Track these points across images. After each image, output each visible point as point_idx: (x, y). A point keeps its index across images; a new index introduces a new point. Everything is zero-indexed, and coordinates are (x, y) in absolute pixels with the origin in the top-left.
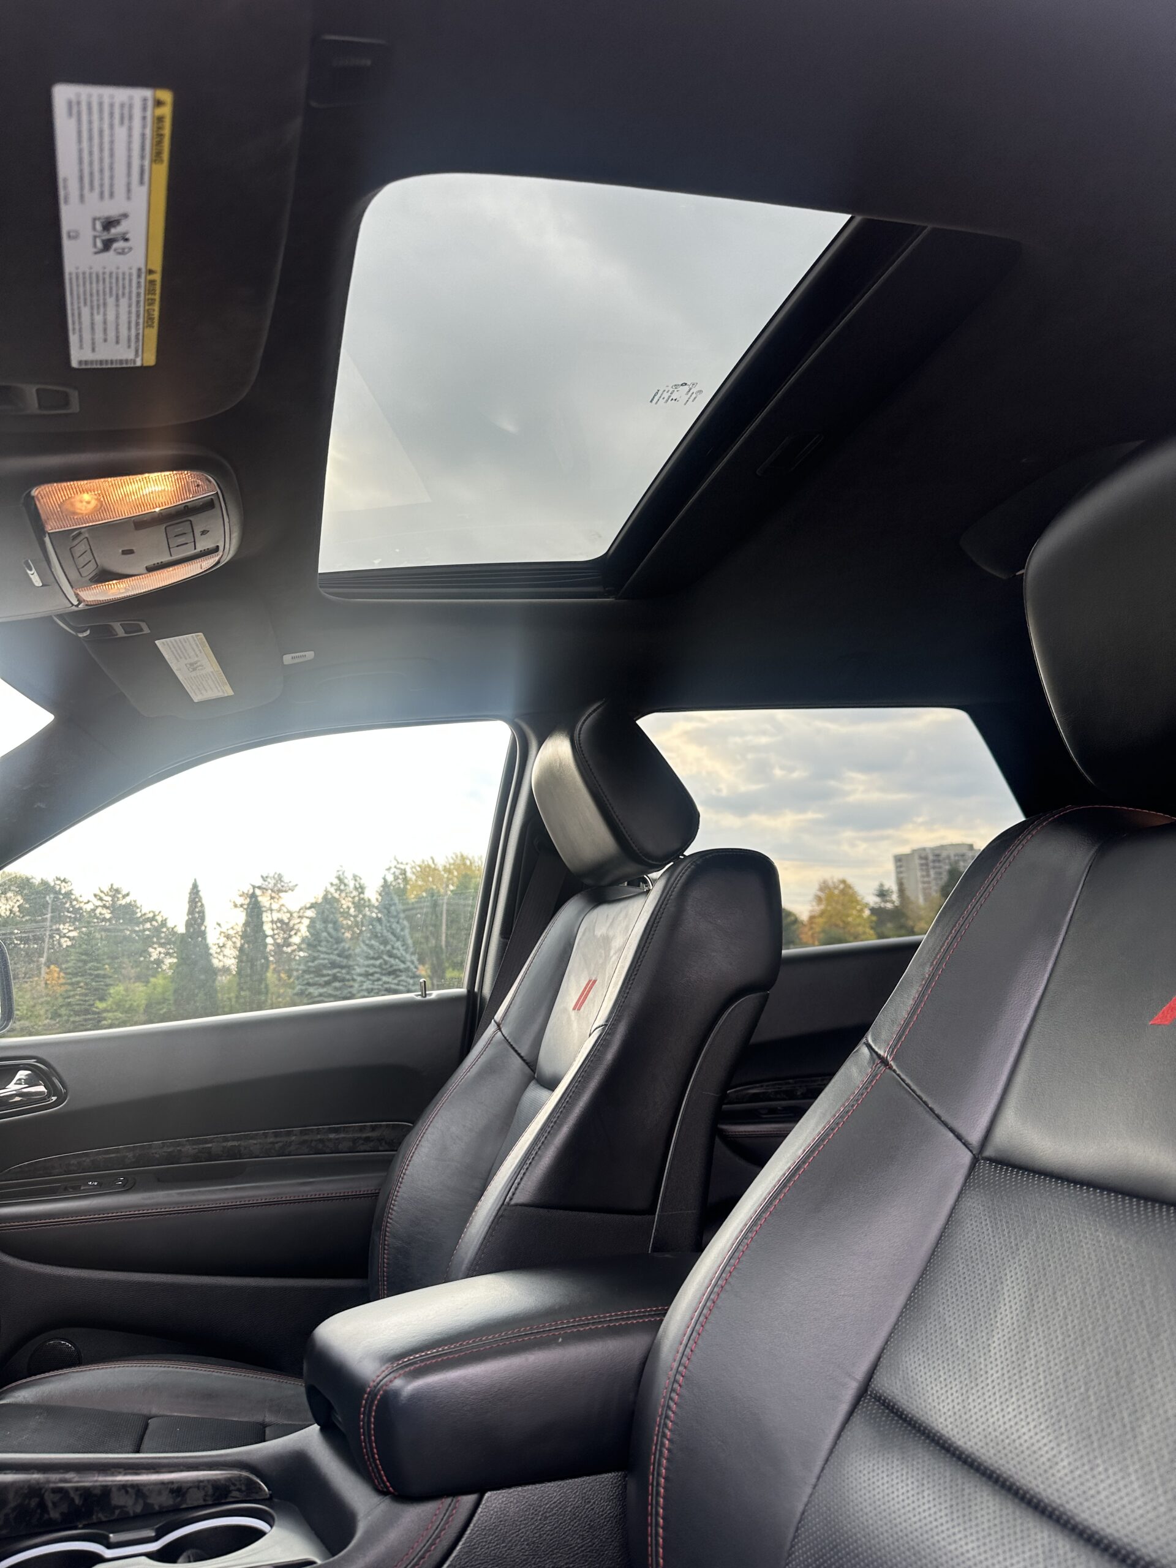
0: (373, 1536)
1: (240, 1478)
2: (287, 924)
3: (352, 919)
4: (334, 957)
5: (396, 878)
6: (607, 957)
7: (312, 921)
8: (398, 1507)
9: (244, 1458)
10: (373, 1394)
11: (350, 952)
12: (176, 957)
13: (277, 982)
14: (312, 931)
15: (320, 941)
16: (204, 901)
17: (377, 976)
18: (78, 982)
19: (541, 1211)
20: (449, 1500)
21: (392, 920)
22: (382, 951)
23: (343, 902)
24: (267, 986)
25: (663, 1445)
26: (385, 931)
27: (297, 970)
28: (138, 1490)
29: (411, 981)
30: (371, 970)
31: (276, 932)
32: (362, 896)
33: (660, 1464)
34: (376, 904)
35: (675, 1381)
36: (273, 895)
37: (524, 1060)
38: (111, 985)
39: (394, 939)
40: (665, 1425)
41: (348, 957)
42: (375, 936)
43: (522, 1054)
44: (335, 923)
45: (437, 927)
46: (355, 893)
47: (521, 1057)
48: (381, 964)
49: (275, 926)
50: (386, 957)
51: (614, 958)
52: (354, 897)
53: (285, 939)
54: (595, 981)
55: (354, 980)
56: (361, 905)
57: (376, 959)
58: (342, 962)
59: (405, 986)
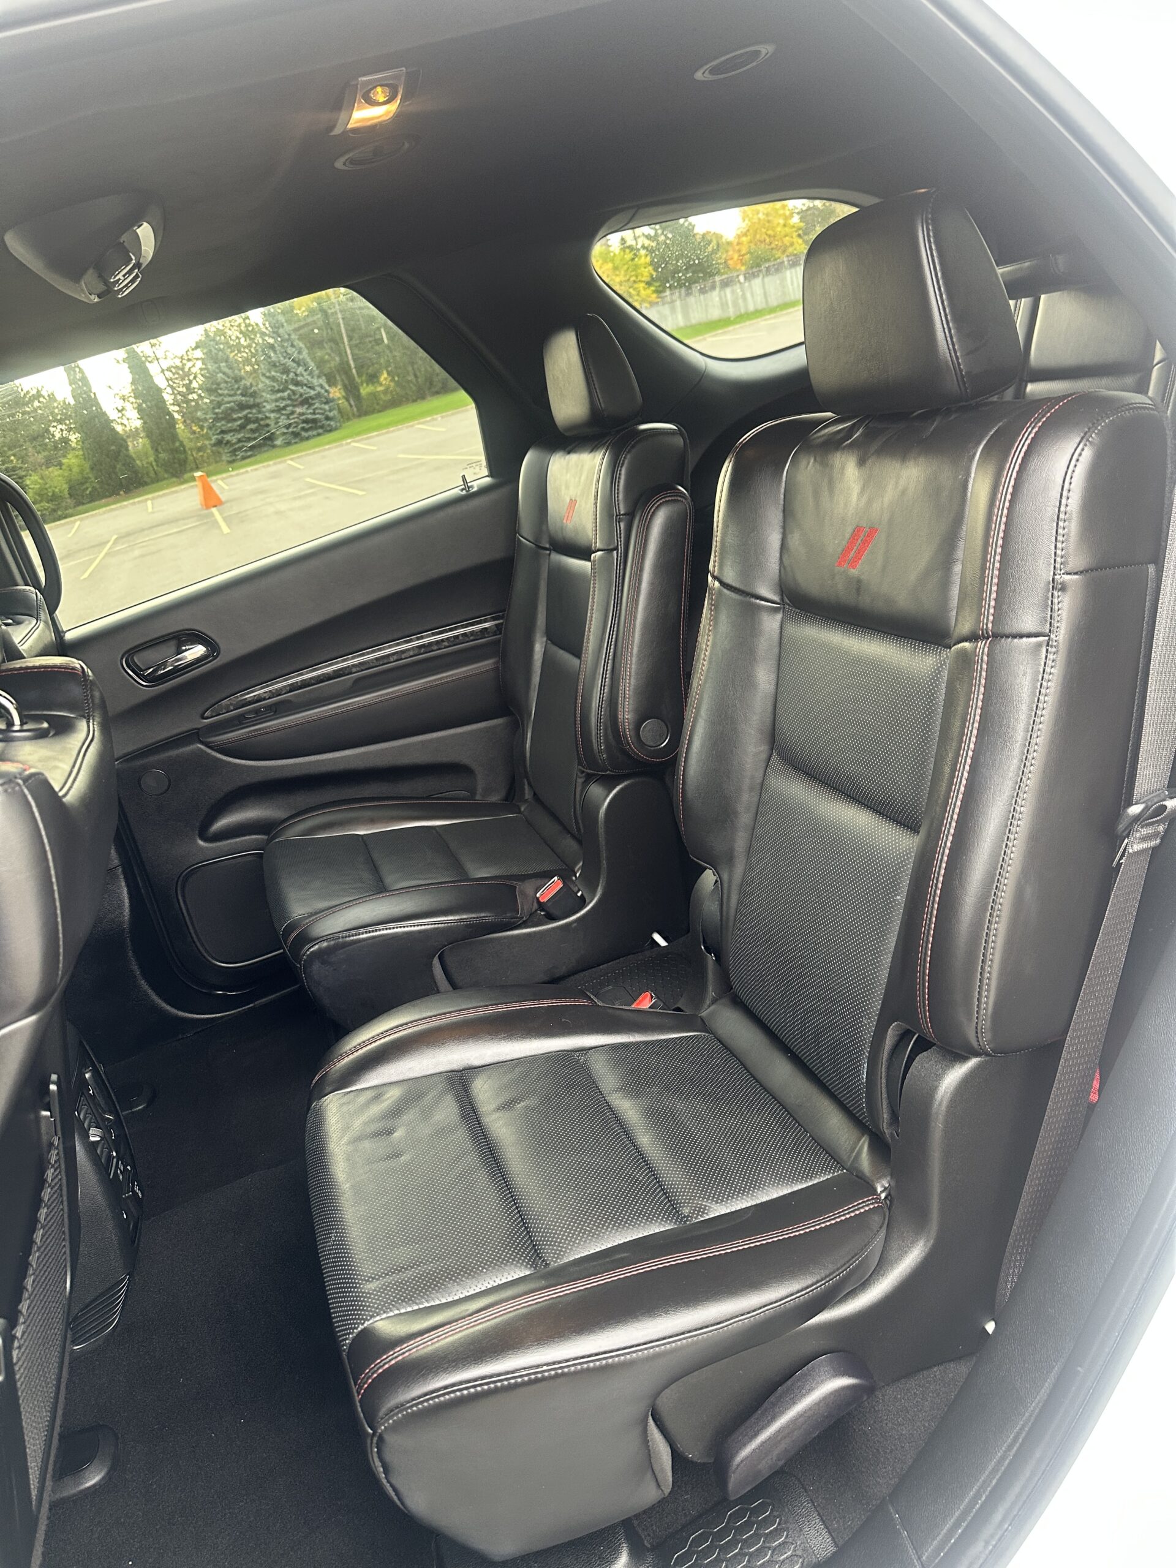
3: (245, 350)
4: (239, 398)
7: (204, 362)
11: (254, 388)
12: (79, 431)
13: (191, 437)
14: (207, 374)
15: (218, 385)
17: (290, 409)
21: (286, 344)
22: (286, 381)
23: (229, 333)
24: (182, 444)
26: (282, 359)
27: (206, 420)
29: (327, 407)
30: (282, 404)
32: (247, 321)
38: (26, 476)
39: (295, 365)
41: (254, 395)
42: (272, 365)
44: (228, 360)
48: (289, 395)
49: (167, 377)
50: (292, 387)
52: (239, 326)
55: (267, 418)
57: (283, 391)
58: (249, 402)
59: (323, 414)
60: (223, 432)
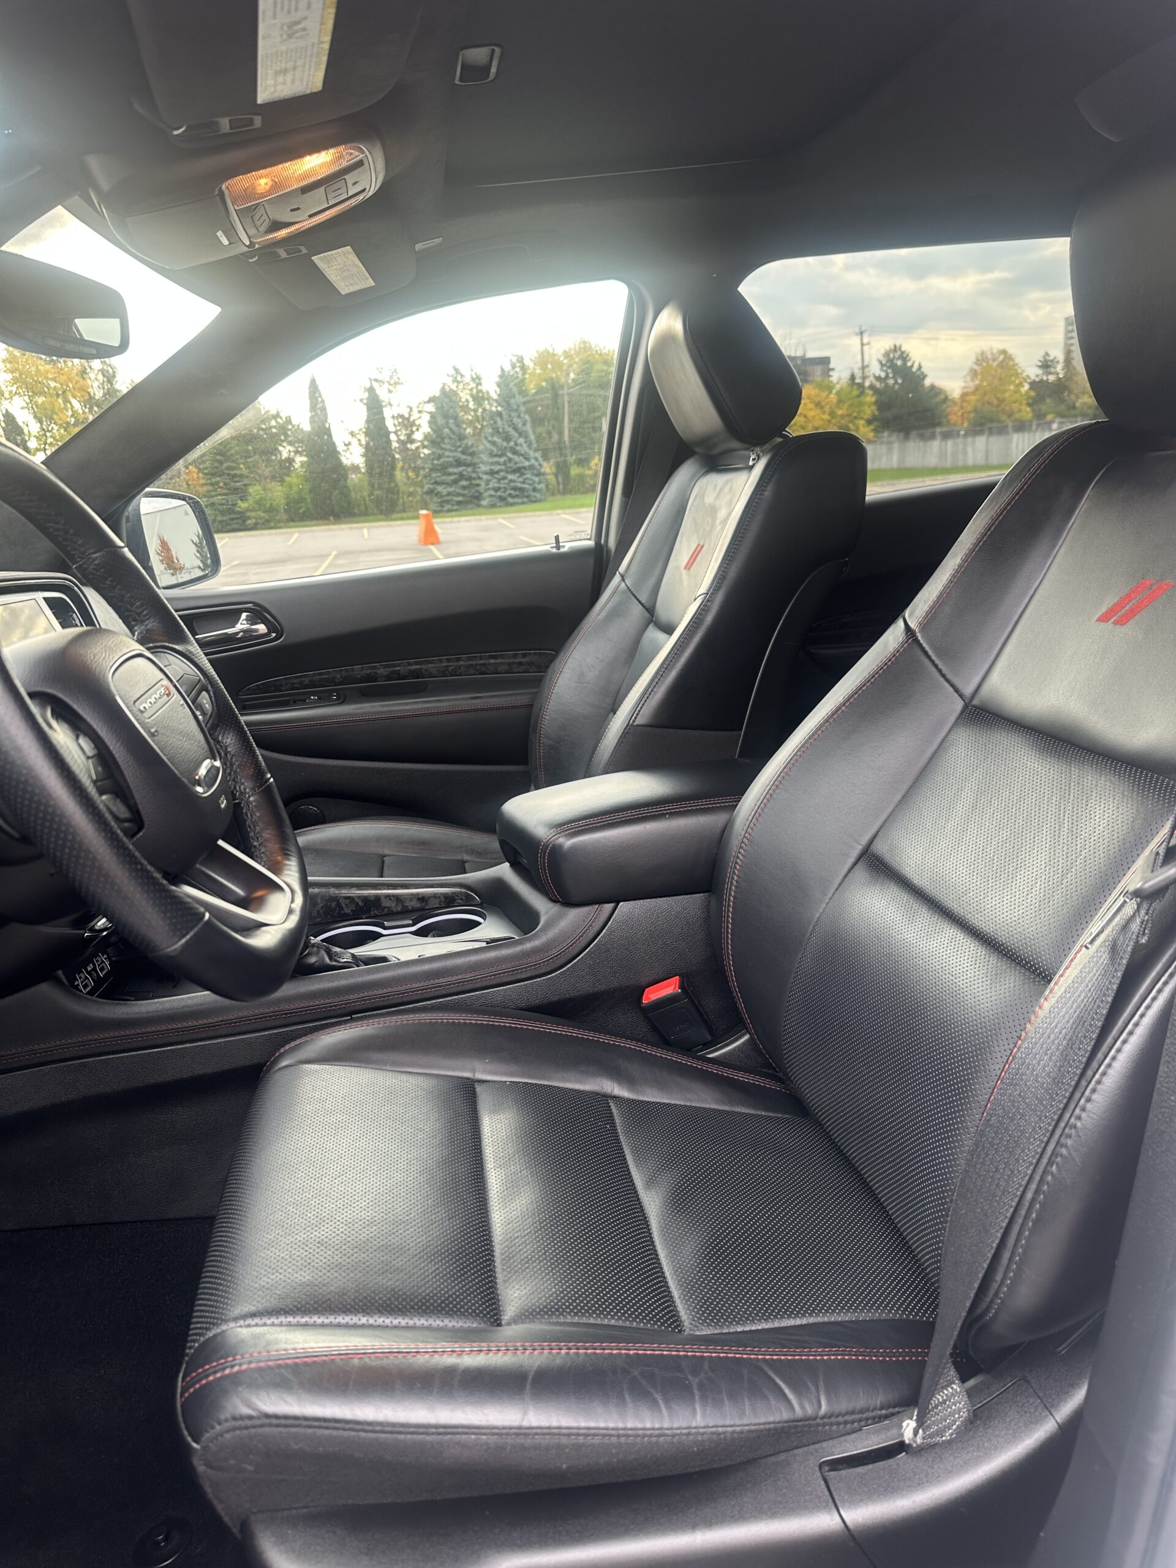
0: (549, 925)
1: (461, 893)
2: (408, 419)
3: (472, 413)
4: (459, 455)
5: (514, 367)
6: (713, 525)
7: (433, 416)
8: (566, 909)
9: (463, 881)
10: (546, 846)
11: (474, 449)
12: (306, 456)
13: (406, 481)
14: (434, 427)
15: (443, 439)
16: (324, 397)
17: (502, 474)
18: (218, 482)
19: (655, 729)
20: (597, 906)
21: (513, 414)
22: (506, 448)
23: (461, 395)
24: (396, 486)
25: (733, 878)
26: (506, 427)
27: (423, 468)
28: (398, 898)
29: (537, 479)
30: (497, 468)
31: (398, 428)
32: (480, 388)
33: (730, 889)
34: (495, 397)
35: (743, 842)
36: (391, 388)
37: (644, 607)
38: (250, 485)
39: (516, 435)
40: (735, 867)
41: (472, 454)
42: (496, 431)
43: (643, 602)
44: (456, 418)
45: (559, 419)
46: (473, 385)
47: (642, 604)
48: (505, 461)
49: (396, 422)
50: (510, 455)
51: (719, 528)
52: (471, 390)
53: (409, 436)
54: (702, 546)
55: (480, 478)
56: (479, 398)
57: (500, 456)
58: (466, 460)
59: (531, 485)
60: (436, 483)
